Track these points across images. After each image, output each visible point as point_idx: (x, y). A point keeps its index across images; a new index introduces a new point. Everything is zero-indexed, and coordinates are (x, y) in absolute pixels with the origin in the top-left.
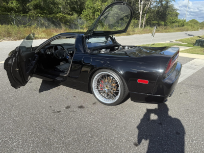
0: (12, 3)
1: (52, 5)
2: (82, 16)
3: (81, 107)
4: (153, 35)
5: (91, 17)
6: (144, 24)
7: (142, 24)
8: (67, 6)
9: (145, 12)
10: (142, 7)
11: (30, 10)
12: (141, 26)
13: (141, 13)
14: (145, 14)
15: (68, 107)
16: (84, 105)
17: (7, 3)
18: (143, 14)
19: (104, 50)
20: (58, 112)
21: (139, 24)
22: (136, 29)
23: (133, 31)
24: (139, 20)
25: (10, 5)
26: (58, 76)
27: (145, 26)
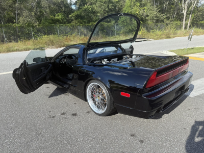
0: (58, 16)
1: (92, 14)
2: (119, 22)
3: (75, 115)
4: (190, 39)
5: (128, 22)
6: (189, 25)
7: (186, 25)
8: (105, 13)
9: (190, 12)
10: (186, 7)
11: (72, 20)
12: (186, 28)
13: (185, 14)
14: (189, 14)
15: (63, 114)
16: (78, 113)
17: (54, 16)
18: (188, 14)
19: (105, 60)
20: (53, 117)
21: (182, 26)
22: (179, 32)
23: (175, 34)
24: (183, 21)
25: (57, 17)
26: (66, 83)
27: (190, 27)
